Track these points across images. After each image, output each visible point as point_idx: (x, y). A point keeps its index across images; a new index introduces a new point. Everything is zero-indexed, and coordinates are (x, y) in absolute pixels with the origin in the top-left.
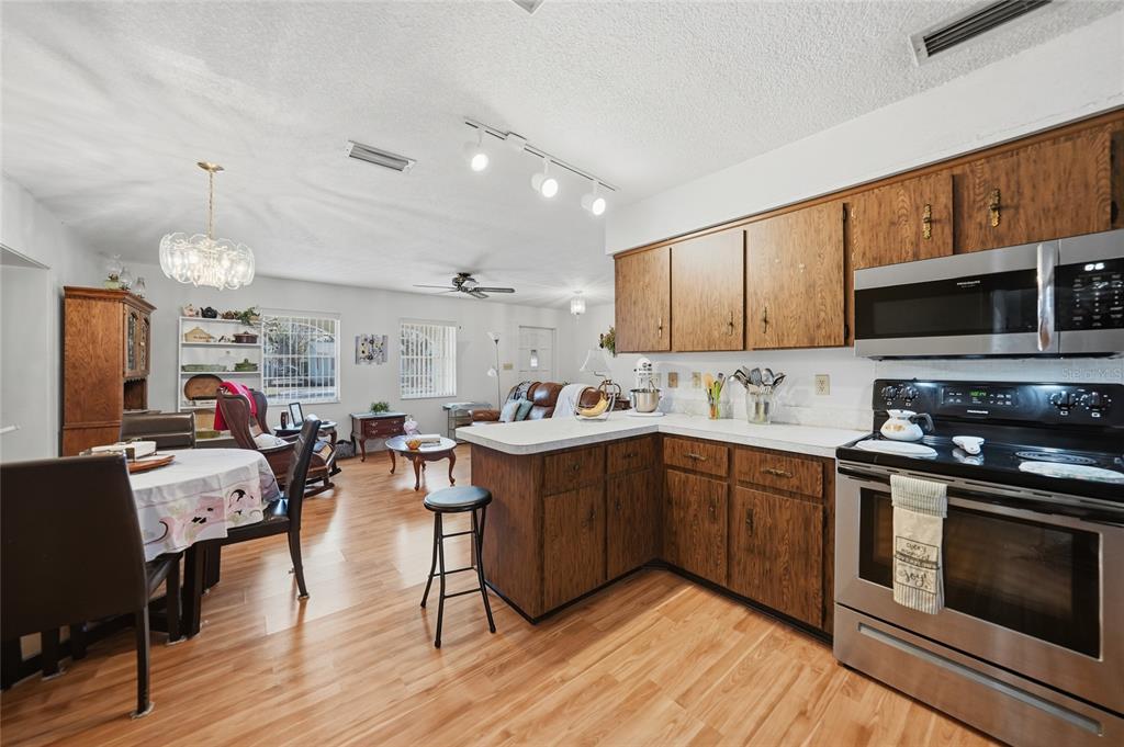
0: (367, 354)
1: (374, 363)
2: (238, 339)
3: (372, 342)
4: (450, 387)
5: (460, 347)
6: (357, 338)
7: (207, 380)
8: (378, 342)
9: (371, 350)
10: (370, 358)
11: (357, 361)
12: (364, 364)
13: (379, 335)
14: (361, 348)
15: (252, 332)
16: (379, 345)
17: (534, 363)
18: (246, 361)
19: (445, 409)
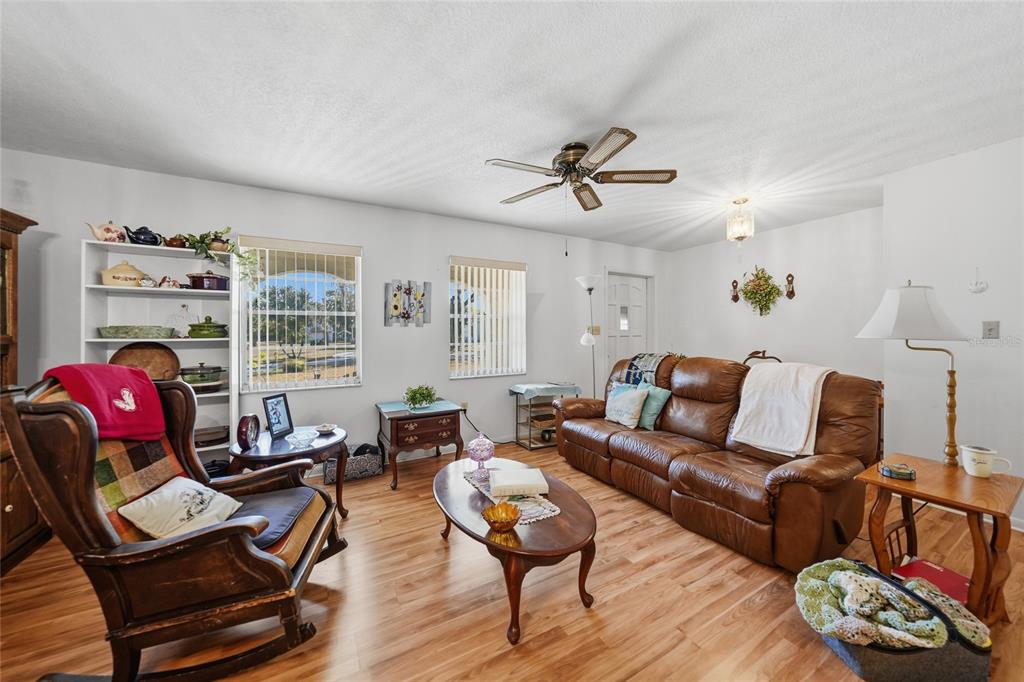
0: (401, 310)
1: (412, 325)
2: (197, 282)
3: (408, 292)
4: (519, 362)
5: (532, 301)
6: (387, 286)
7: (148, 352)
8: (417, 292)
9: (405, 305)
10: (406, 316)
11: (386, 322)
12: (397, 326)
13: (418, 281)
14: (393, 302)
15: (218, 270)
16: (419, 298)
17: (624, 325)
18: (208, 319)
19: (513, 393)
